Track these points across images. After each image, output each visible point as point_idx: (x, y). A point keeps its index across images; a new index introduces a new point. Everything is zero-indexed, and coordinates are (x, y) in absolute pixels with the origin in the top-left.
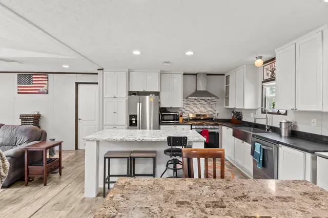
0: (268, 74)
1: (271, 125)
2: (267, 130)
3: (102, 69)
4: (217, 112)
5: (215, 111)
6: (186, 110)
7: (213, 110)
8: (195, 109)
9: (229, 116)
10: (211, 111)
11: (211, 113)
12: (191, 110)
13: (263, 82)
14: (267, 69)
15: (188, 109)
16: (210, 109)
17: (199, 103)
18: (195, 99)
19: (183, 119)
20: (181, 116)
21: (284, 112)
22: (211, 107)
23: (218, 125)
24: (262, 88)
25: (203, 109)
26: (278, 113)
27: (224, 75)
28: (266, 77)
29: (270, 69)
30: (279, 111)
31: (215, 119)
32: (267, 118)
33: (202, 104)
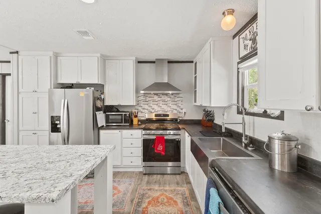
0: (246, 47)
1: (251, 135)
2: (245, 145)
3: (17, 52)
4: (184, 111)
5: (182, 109)
6: (144, 109)
7: (178, 109)
8: (156, 107)
9: (199, 116)
10: (176, 110)
11: (175, 112)
12: (149, 108)
13: (239, 63)
14: (245, 39)
15: (146, 107)
16: (175, 107)
17: (159, 99)
18: (155, 94)
19: (139, 121)
20: (136, 116)
21: (277, 113)
22: (176, 104)
23: (179, 129)
24: (238, 72)
25: (164, 107)
26: (265, 114)
27: (192, 62)
28: (243, 53)
29: (249, 37)
30: (265, 112)
31: (181, 120)
32: (244, 124)
33: (164, 101)
